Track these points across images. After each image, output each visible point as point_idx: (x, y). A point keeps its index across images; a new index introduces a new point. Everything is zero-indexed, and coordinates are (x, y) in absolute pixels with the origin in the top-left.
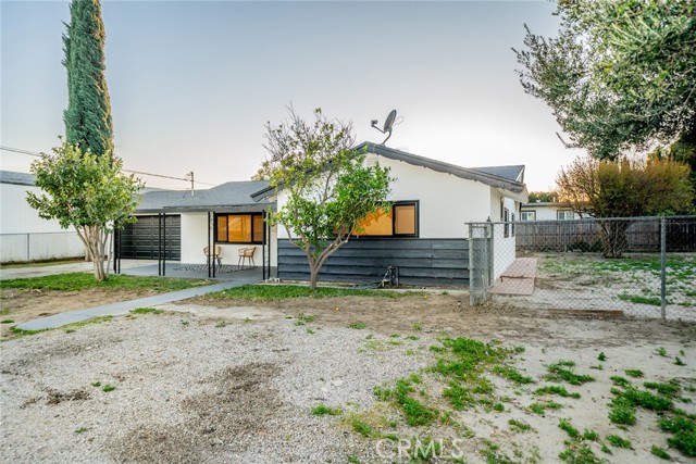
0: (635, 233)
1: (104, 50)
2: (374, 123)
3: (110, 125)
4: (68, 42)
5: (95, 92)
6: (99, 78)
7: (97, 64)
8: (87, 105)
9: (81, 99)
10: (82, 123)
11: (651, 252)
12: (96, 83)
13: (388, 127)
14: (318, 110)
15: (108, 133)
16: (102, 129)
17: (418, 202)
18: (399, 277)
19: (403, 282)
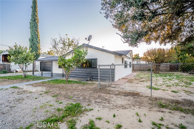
0: (164, 67)
1: (38, 25)
2: (86, 39)
3: (39, 41)
4: (30, 23)
5: (36, 34)
6: (37, 31)
7: (37, 28)
8: (34, 37)
9: (32, 36)
10: (33, 41)
11: (167, 72)
12: (36, 32)
13: (89, 40)
14: (66, 35)
15: (39, 43)
16: (37, 42)
17: (97, 59)
18: (92, 78)
19: (93, 80)
